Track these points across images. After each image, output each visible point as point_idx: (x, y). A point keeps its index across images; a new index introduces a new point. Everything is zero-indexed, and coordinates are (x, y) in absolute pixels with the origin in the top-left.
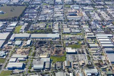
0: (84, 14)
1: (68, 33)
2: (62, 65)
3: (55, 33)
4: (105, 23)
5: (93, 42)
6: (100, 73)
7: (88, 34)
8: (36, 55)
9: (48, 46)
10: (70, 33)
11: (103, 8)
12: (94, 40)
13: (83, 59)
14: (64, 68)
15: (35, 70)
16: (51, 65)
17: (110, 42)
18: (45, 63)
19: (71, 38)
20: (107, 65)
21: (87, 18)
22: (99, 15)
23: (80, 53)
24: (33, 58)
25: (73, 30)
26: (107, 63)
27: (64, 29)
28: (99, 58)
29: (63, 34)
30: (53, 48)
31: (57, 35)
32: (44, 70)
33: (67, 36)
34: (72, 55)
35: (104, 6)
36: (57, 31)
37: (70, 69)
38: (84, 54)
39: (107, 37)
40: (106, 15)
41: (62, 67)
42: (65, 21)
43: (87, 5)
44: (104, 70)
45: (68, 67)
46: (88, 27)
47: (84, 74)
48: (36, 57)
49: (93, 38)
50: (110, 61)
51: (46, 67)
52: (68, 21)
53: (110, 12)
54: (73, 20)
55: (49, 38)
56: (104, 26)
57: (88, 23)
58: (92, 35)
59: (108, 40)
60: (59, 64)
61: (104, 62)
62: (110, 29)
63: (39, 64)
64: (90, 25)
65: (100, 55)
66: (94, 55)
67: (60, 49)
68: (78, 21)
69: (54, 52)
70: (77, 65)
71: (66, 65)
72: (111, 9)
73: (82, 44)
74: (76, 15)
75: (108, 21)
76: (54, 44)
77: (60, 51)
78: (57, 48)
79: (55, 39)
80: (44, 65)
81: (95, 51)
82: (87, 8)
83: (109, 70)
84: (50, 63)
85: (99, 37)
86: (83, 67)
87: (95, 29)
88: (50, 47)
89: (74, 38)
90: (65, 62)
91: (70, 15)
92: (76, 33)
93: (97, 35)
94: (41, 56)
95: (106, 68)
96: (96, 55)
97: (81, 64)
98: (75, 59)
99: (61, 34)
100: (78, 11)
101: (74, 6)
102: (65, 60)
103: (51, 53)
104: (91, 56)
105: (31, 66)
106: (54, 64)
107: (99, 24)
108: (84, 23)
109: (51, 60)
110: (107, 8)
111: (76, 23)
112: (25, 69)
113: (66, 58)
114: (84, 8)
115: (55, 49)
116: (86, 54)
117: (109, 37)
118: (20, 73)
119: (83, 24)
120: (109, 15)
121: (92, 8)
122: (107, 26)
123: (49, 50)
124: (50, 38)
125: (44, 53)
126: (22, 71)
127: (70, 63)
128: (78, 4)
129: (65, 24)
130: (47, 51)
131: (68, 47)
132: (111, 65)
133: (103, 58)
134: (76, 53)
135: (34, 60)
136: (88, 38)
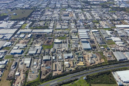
0: (74, 15)
1: (59, 29)
2: (49, 51)
3: (50, 29)
4: (87, 22)
5: (75, 35)
6: (74, 56)
7: (73, 29)
8: (33, 44)
9: (43, 38)
10: (60, 29)
11: (89, 11)
12: (76, 34)
13: (65, 47)
14: (50, 53)
15: (29, 54)
16: (42, 51)
17: (87, 35)
18: (37, 50)
19: (60, 32)
20: (80, 51)
21: (75, 18)
22: (85, 16)
23: (64, 43)
24: (30, 47)
25: (63, 27)
26: (81, 50)
27: (57, 26)
28: (76, 46)
29: (55, 29)
30: (46, 39)
31: (51, 31)
32: (36, 55)
33: (58, 31)
34: (58, 44)
35: (90, 9)
36: (52, 28)
37: (54, 54)
38: (67, 43)
39: (85, 32)
40: (90, 16)
41: (49, 52)
42: (59, 20)
43: (77, 8)
44: (78, 54)
45: (53, 53)
46: (74, 24)
47: (63, 57)
48: (32, 46)
49: (76, 32)
50: (83, 48)
51: (38, 52)
52: (62, 20)
53: (93, 13)
54: (65, 19)
55: (44, 32)
56: (86, 23)
57: (75, 21)
58: (75, 30)
59: (86, 33)
60: (47, 51)
61: (79, 49)
62: (89, 26)
63: (33, 50)
64: (76, 23)
65: (77, 44)
66: (73, 44)
67: (51, 40)
68: (68, 20)
69: (46, 42)
70: (60, 51)
71: (52, 51)
72: (94, 11)
73: (67, 36)
74: (68, 16)
75: (89, 20)
76: (47, 37)
77: (50, 41)
78: (49, 39)
79: (49, 33)
80: (37, 51)
81: (75, 41)
82: (77, 10)
83: (81, 54)
84: (41, 50)
85: (80, 32)
86: (64, 52)
87: (79, 26)
88: (44, 39)
89: (63, 32)
90: (52, 49)
91: (64, 16)
92: (65, 29)
93: (79, 30)
94: (36, 45)
95: (79, 53)
96: (74, 44)
97: (62, 50)
98: (59, 47)
99: (54, 30)
100: (70, 13)
101: (69, 9)
102: (52, 47)
103: (44, 43)
104: (71, 45)
105: (28, 52)
106: (44, 50)
107: (83, 22)
108: (73, 21)
109: (42, 48)
110: (92, 11)
111: (67, 22)
112: (23, 54)
113: (53, 46)
114: (75, 10)
115: (47, 40)
116: (68, 43)
117: (87, 31)
118: (19, 57)
119: (71, 22)
120: (91, 16)
121: (81, 11)
122: (88, 24)
123: (43, 41)
124: (46, 32)
125: (39, 43)
126: (20, 55)
127: (55, 49)
128: (71, 8)
129: (59, 22)
130: (41, 42)
131: (56, 38)
132: (83, 50)
133: (79, 46)
134: (61, 43)
135: (31, 48)
136: (72, 32)
